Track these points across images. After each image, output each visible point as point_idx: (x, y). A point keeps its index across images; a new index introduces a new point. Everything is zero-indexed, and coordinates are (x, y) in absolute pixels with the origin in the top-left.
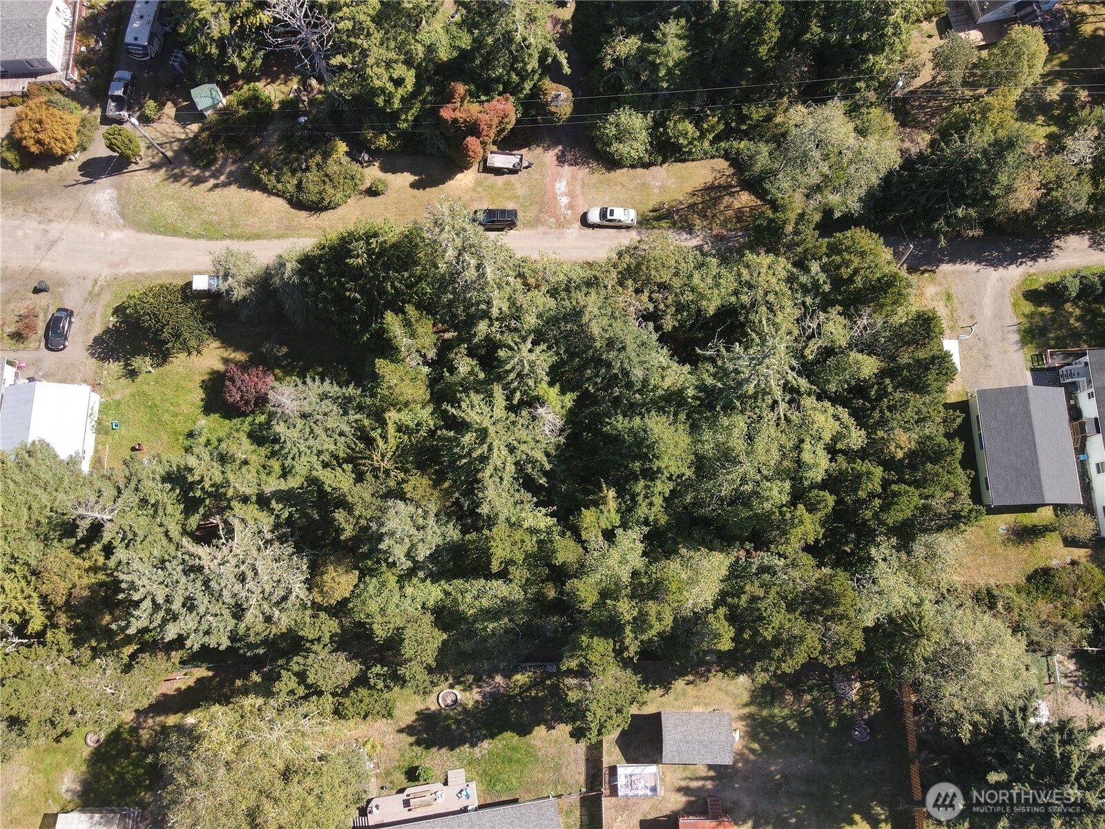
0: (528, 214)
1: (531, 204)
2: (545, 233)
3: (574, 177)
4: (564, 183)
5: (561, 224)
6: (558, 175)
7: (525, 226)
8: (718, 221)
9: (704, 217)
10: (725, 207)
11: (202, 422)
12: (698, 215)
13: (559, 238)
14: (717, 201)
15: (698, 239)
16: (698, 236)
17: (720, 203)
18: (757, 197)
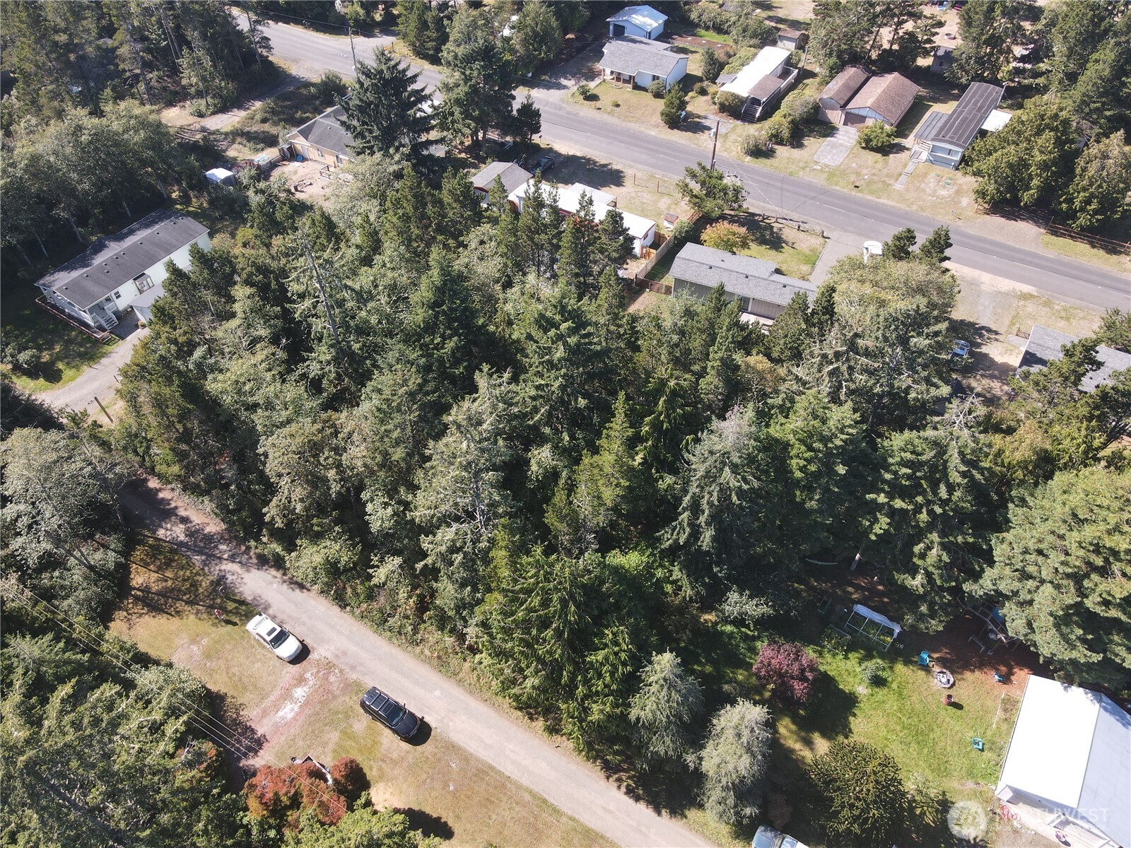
0: (351, 703)
1: (337, 713)
2: (353, 668)
3: (265, 713)
4: (280, 714)
5: (329, 666)
6: (277, 728)
8: (188, 573)
9: (195, 585)
10: (166, 581)
11: (862, 690)
12: (197, 590)
13: (344, 653)
14: (166, 592)
15: (223, 567)
16: (220, 570)
17: (167, 588)
18: (130, 573)
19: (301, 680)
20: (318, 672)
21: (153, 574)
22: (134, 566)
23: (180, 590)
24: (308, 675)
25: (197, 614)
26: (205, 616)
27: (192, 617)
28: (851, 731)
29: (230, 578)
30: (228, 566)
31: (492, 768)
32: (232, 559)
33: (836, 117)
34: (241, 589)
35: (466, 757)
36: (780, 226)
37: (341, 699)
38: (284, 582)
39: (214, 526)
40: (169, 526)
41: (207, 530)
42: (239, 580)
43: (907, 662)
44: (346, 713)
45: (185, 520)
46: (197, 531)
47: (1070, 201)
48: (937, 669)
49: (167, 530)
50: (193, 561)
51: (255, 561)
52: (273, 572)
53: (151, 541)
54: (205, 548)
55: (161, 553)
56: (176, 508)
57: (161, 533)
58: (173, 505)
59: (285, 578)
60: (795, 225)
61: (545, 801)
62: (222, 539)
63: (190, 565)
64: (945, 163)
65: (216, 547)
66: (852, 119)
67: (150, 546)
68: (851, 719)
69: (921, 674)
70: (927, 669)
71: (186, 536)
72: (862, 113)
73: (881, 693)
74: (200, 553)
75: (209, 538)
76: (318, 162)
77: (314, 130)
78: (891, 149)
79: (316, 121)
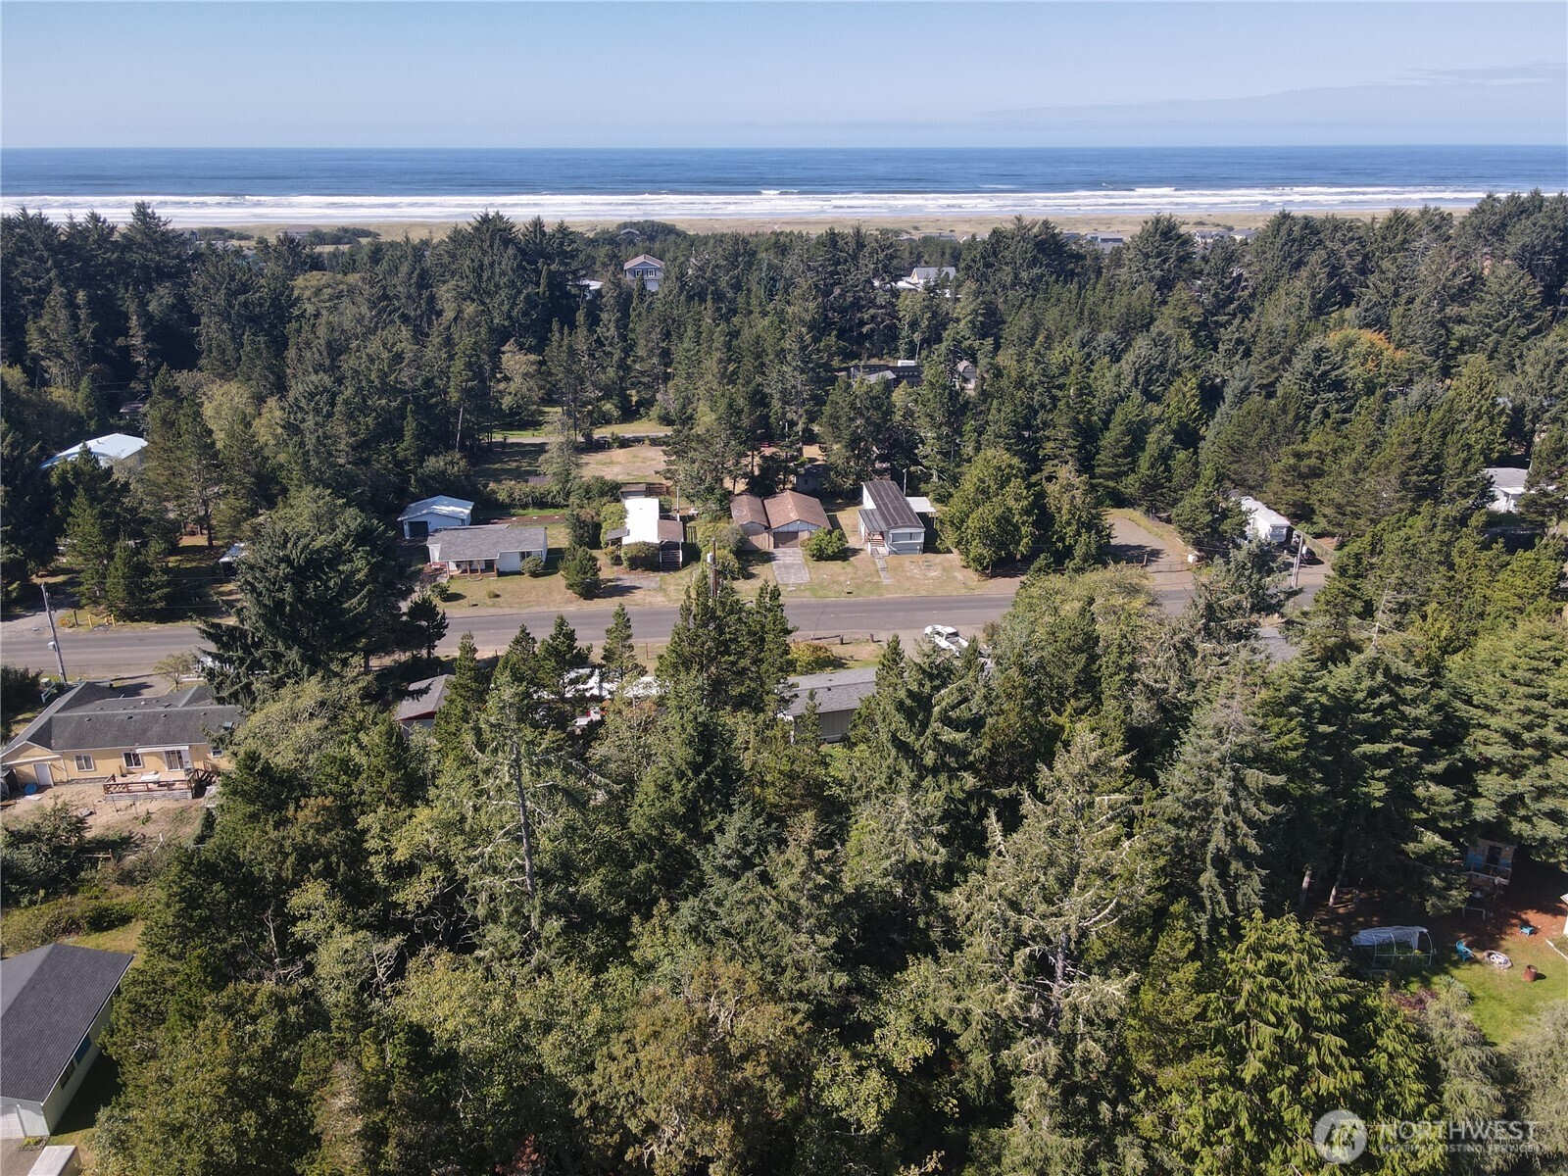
33: (763, 542)
43: (1456, 965)
47: (1062, 539)
60: (838, 641)
64: (910, 549)
66: (784, 537)
69: (1476, 967)
72: (791, 528)
73: (1480, 1005)
76: (78, 781)
77: (55, 732)
78: (844, 554)
79: (50, 719)
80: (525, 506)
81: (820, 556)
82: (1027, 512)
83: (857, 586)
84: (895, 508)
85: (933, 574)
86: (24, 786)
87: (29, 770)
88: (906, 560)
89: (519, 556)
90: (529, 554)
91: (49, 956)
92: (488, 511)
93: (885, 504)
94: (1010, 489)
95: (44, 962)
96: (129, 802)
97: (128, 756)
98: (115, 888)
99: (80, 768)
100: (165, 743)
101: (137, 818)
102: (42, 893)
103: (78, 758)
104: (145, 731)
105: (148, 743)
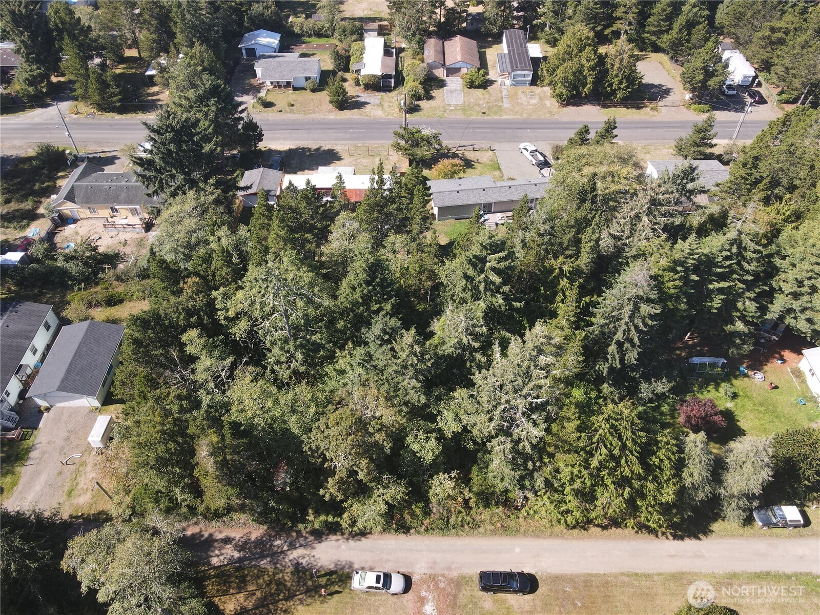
0: (469, 593)
1: (466, 606)
2: (449, 569)
5: (432, 578)
7: (471, 577)
8: (266, 578)
9: (280, 583)
10: (254, 594)
11: (730, 405)
12: (286, 586)
13: (435, 563)
14: (263, 602)
15: (291, 557)
16: (290, 561)
17: (259, 599)
18: (217, 607)
19: (422, 601)
20: (429, 587)
21: (238, 596)
22: (216, 599)
23: (272, 595)
24: (424, 594)
25: (301, 603)
26: (309, 600)
27: (300, 607)
28: (744, 431)
29: (304, 562)
30: (295, 554)
31: (590, 575)
32: (292, 546)
33: (440, 73)
34: (319, 564)
35: (571, 579)
36: (461, 152)
37: (461, 596)
38: (348, 539)
39: (257, 532)
40: (217, 552)
41: (253, 537)
42: (312, 559)
43: (736, 377)
44: (472, 601)
45: (227, 540)
46: (246, 543)
47: (611, 85)
48: (750, 373)
49: (218, 556)
50: (263, 566)
51: (311, 538)
52: (334, 537)
53: (212, 572)
54: (263, 551)
55: (230, 576)
56: (211, 535)
57: (215, 561)
58: (206, 535)
59: (345, 536)
60: (471, 149)
61: (636, 574)
62: (271, 538)
63: (262, 572)
64: (523, 83)
65: (271, 545)
66: (452, 71)
67: (215, 576)
68: (738, 423)
69: (746, 379)
70: (746, 376)
71: (239, 551)
72: (457, 66)
73: (739, 400)
74: (263, 557)
75: (259, 543)
76: (91, 218)
77: (76, 194)
78: (486, 84)
79: (73, 186)
80: (310, 36)
81: (472, 85)
82: (592, 69)
83: (489, 108)
84: (519, 54)
85: (533, 102)
86: (67, 219)
87: (67, 212)
88: (520, 89)
89: (304, 79)
90: (310, 78)
91: (89, 327)
92: (290, 41)
93: (513, 50)
94: (585, 53)
95: (87, 330)
96: (116, 233)
97: (112, 209)
98: (115, 283)
99: (91, 212)
100: (128, 204)
101: (120, 243)
102: (83, 284)
103: (89, 208)
104: (118, 196)
105: (119, 204)
